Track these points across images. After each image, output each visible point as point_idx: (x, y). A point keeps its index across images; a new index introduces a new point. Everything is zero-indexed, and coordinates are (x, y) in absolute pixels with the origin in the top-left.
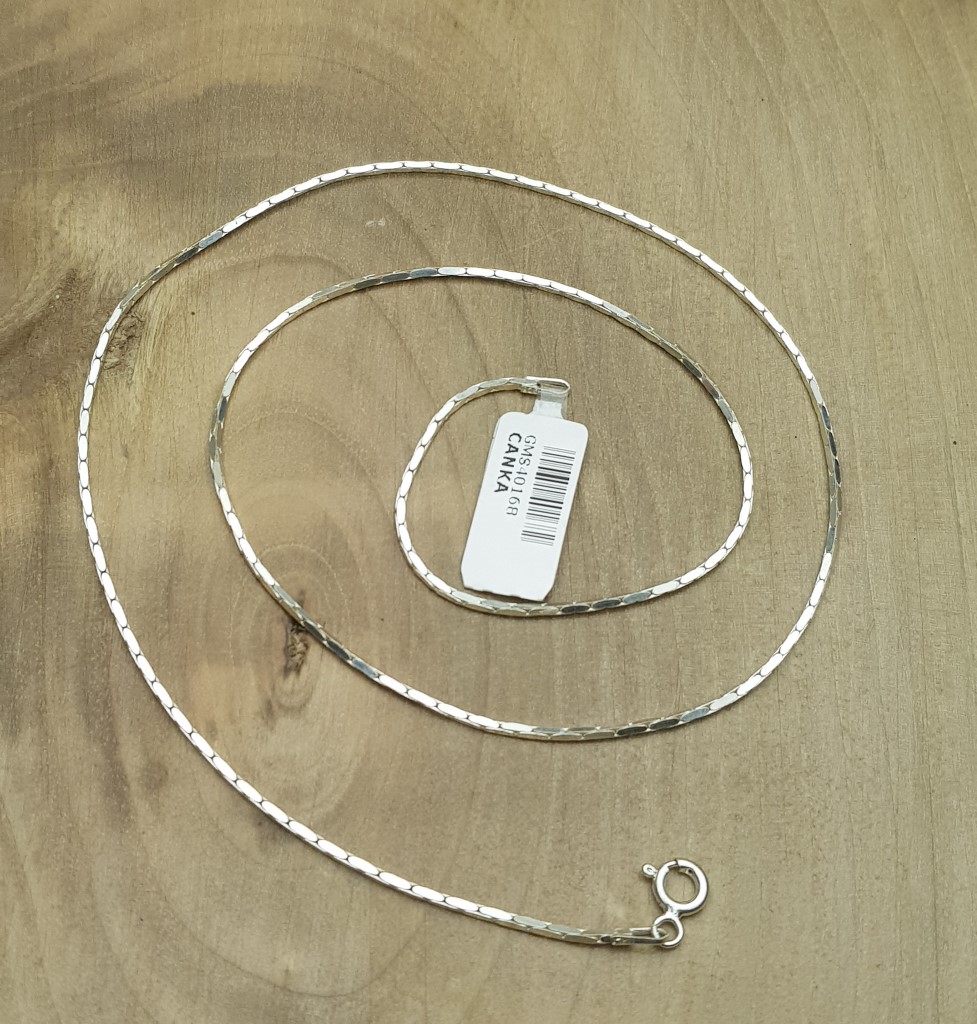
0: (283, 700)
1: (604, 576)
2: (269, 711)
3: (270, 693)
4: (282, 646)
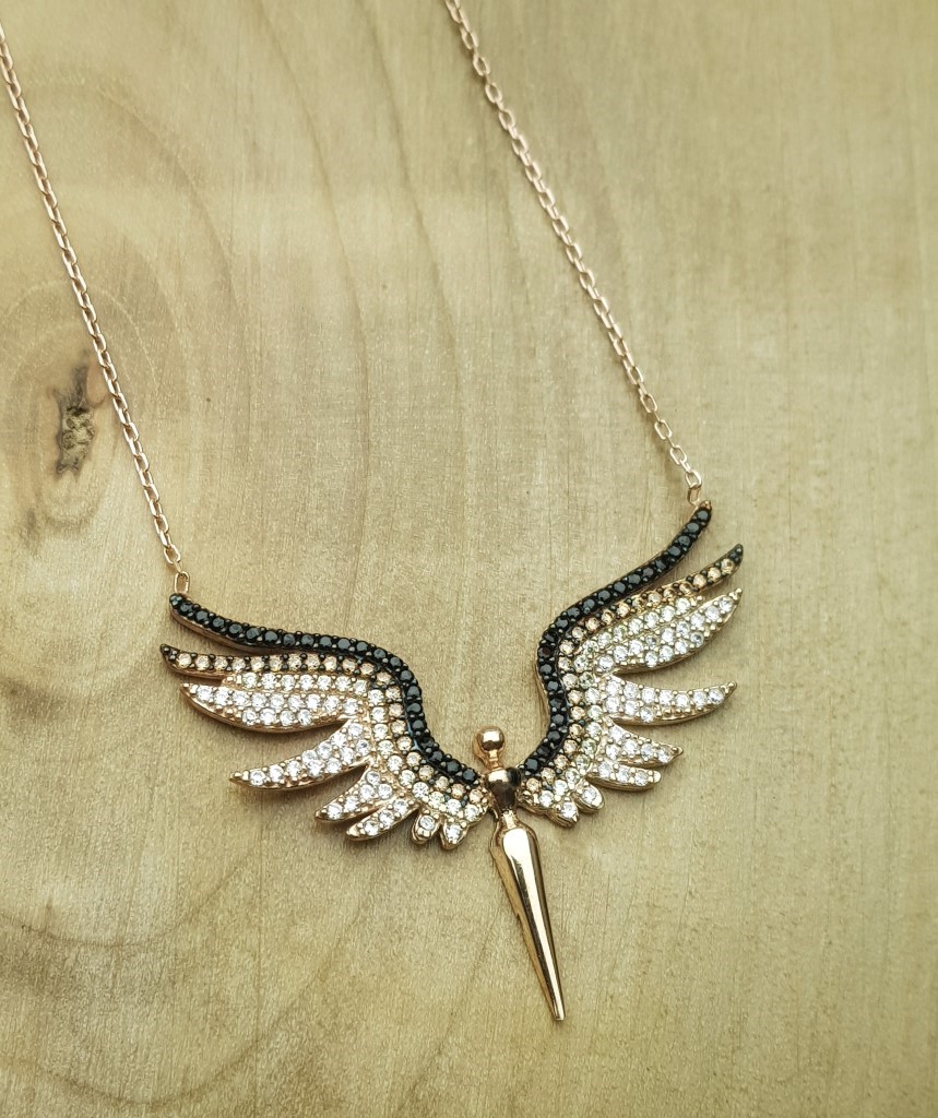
0: (54, 511)
1: (543, 352)
2: (32, 525)
3: (33, 501)
4: (53, 431)
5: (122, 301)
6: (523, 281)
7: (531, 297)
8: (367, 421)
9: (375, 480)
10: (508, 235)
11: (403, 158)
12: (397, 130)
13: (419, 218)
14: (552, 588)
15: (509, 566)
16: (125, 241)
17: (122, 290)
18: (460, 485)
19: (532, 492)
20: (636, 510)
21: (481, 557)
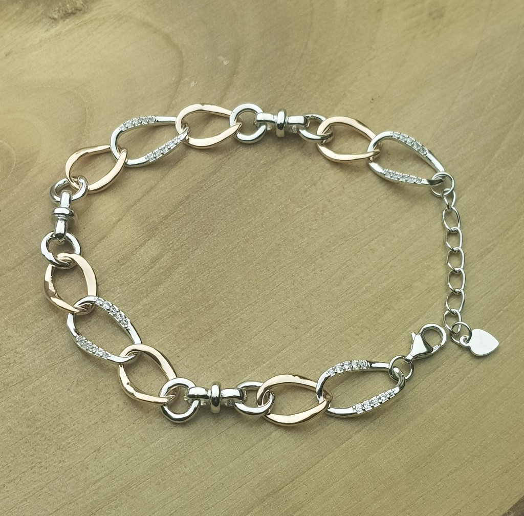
5: (16, 165)
6: (122, 265)
7: (118, 271)
8: (30, 257)
9: (10, 274)
10: (136, 249)
11: (139, 200)
12: (148, 192)
13: (119, 220)
14: (11, 350)
15: (9, 332)
16: (39, 151)
17: (20, 163)
18: (28, 299)
19: (43, 321)
20: (62, 356)
21: (6, 322)
